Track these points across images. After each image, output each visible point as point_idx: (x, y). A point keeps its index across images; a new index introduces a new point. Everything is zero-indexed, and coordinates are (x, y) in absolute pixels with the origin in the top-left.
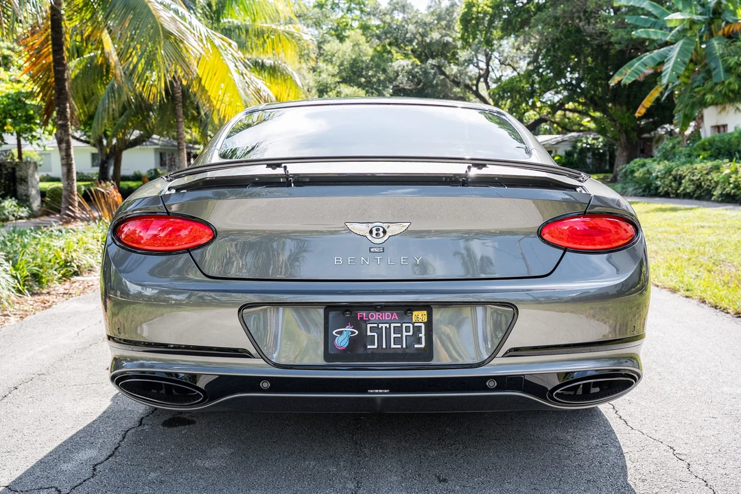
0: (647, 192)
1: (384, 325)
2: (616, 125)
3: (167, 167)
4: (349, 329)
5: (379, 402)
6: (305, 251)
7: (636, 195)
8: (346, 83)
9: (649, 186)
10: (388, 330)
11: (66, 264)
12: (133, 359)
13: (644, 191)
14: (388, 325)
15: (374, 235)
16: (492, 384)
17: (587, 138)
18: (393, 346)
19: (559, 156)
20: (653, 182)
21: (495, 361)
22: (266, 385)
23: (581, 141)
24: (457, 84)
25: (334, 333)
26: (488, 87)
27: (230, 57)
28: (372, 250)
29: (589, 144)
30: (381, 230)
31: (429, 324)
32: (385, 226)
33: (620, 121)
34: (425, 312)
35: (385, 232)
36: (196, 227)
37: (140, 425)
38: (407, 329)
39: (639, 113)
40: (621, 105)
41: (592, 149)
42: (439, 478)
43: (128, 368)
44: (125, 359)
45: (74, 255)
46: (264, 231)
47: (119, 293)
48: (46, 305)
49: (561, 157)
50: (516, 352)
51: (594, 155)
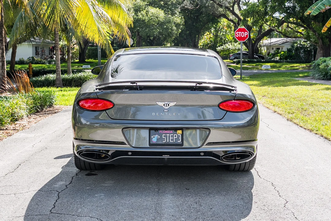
0: (326, 77)
1: (168, 135)
2: (316, 34)
3: (40, 56)
4: (157, 136)
5: (166, 159)
6: (138, 111)
7: (319, 79)
8: (152, 5)
9: (326, 74)
10: (169, 136)
11: (12, 115)
12: (84, 145)
13: (324, 77)
14: (169, 135)
15: (165, 106)
16: (202, 154)
17: (301, 41)
18: (171, 141)
19: (283, 51)
20: (329, 71)
21: (203, 147)
22: (130, 153)
23: (296, 43)
24: (221, 6)
25: (152, 137)
26: (240, 9)
27: (91, 3)
28: (164, 111)
29: (301, 45)
30: (167, 104)
31: (182, 135)
32: (169, 103)
33: (318, 32)
34: (181, 131)
35: (168, 105)
36: (105, 102)
37: (77, 175)
38: (175, 136)
39: (324, 30)
40: (319, 22)
41: (303, 47)
42: (186, 189)
43: (83, 148)
44: (81, 145)
45: (16, 110)
46: (124, 104)
47: (79, 124)
48: (8, 135)
49: (285, 52)
50: (210, 144)
51: (304, 51)
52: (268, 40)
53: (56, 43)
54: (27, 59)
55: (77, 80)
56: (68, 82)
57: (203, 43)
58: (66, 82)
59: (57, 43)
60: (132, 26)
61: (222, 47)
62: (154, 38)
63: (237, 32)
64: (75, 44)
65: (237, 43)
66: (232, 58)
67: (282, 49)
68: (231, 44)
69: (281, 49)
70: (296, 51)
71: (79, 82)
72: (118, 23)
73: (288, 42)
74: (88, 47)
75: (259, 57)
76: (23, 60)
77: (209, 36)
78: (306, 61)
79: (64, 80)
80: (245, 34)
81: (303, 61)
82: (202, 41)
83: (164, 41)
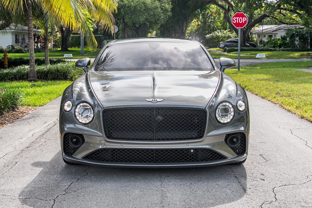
52: (259, 27)
53: (29, 29)
54: (6, 47)
55: (54, 72)
56: (43, 75)
57: (190, 31)
58: (42, 74)
59: (31, 29)
60: (116, 12)
61: (211, 35)
62: (140, 26)
63: (235, 18)
64: (57, 32)
65: (227, 30)
66: (221, 46)
67: (275, 37)
68: (221, 32)
69: (273, 36)
70: (292, 39)
71: (56, 74)
72: (101, 7)
73: (282, 29)
74: (71, 35)
75: (251, 44)
76: (2, 48)
77: (196, 23)
78: (302, 49)
79: (38, 72)
80: (244, 20)
81: (299, 50)
82: (189, 28)
83: (150, 28)
